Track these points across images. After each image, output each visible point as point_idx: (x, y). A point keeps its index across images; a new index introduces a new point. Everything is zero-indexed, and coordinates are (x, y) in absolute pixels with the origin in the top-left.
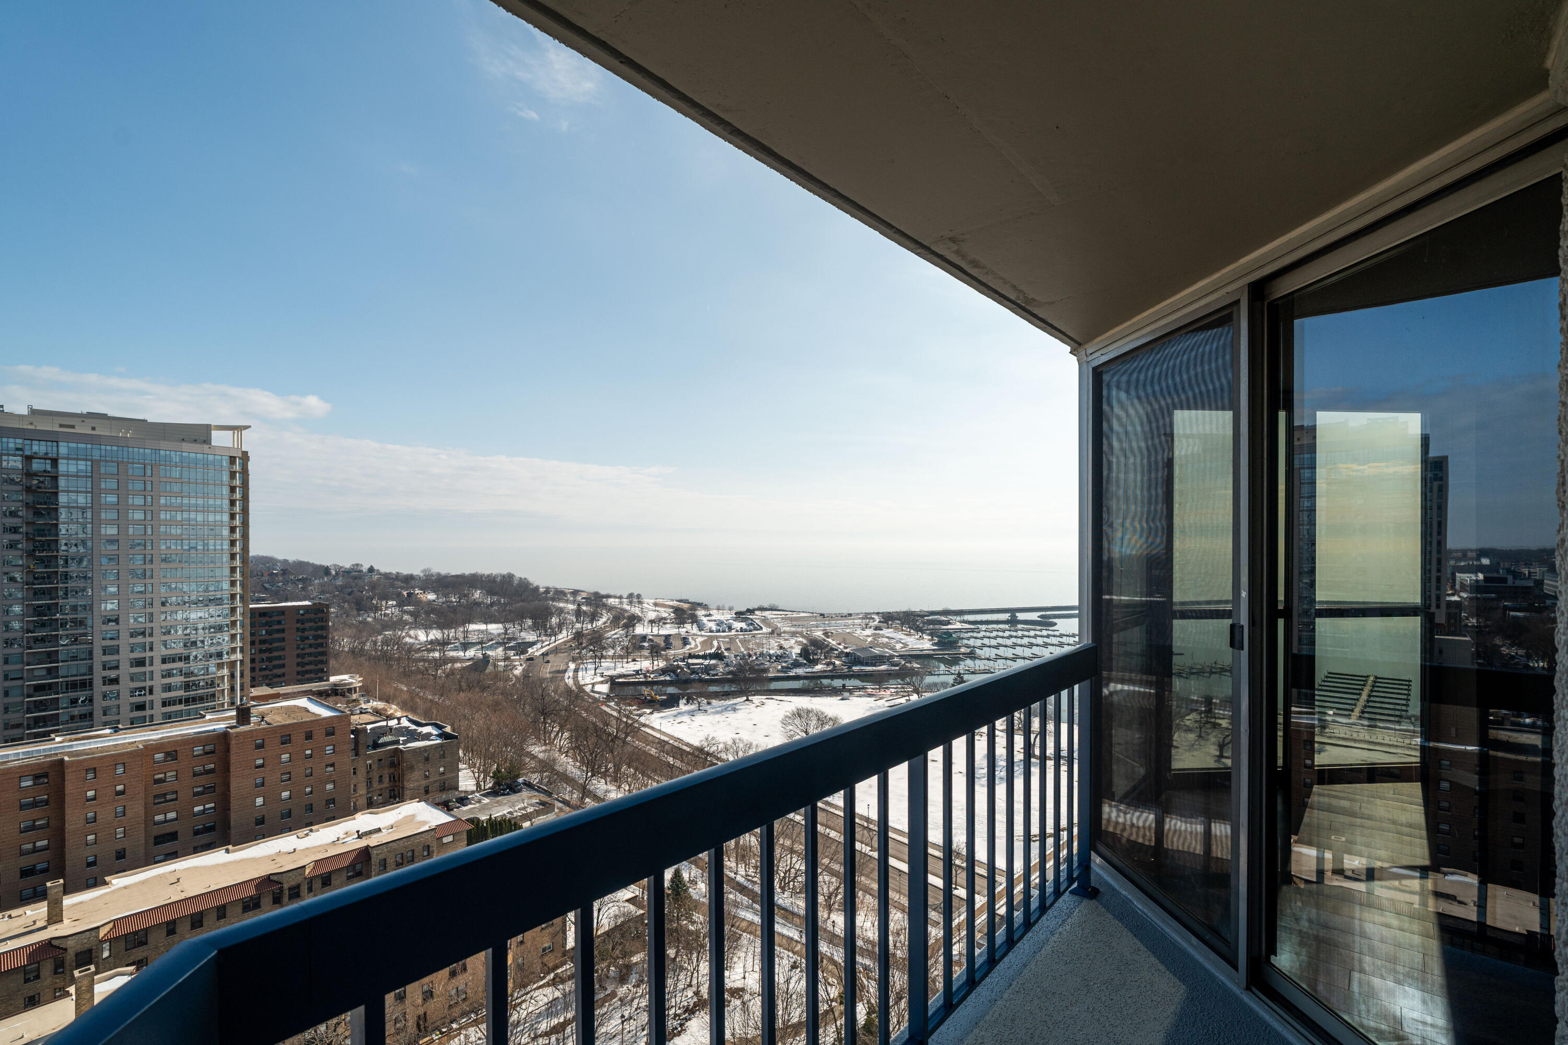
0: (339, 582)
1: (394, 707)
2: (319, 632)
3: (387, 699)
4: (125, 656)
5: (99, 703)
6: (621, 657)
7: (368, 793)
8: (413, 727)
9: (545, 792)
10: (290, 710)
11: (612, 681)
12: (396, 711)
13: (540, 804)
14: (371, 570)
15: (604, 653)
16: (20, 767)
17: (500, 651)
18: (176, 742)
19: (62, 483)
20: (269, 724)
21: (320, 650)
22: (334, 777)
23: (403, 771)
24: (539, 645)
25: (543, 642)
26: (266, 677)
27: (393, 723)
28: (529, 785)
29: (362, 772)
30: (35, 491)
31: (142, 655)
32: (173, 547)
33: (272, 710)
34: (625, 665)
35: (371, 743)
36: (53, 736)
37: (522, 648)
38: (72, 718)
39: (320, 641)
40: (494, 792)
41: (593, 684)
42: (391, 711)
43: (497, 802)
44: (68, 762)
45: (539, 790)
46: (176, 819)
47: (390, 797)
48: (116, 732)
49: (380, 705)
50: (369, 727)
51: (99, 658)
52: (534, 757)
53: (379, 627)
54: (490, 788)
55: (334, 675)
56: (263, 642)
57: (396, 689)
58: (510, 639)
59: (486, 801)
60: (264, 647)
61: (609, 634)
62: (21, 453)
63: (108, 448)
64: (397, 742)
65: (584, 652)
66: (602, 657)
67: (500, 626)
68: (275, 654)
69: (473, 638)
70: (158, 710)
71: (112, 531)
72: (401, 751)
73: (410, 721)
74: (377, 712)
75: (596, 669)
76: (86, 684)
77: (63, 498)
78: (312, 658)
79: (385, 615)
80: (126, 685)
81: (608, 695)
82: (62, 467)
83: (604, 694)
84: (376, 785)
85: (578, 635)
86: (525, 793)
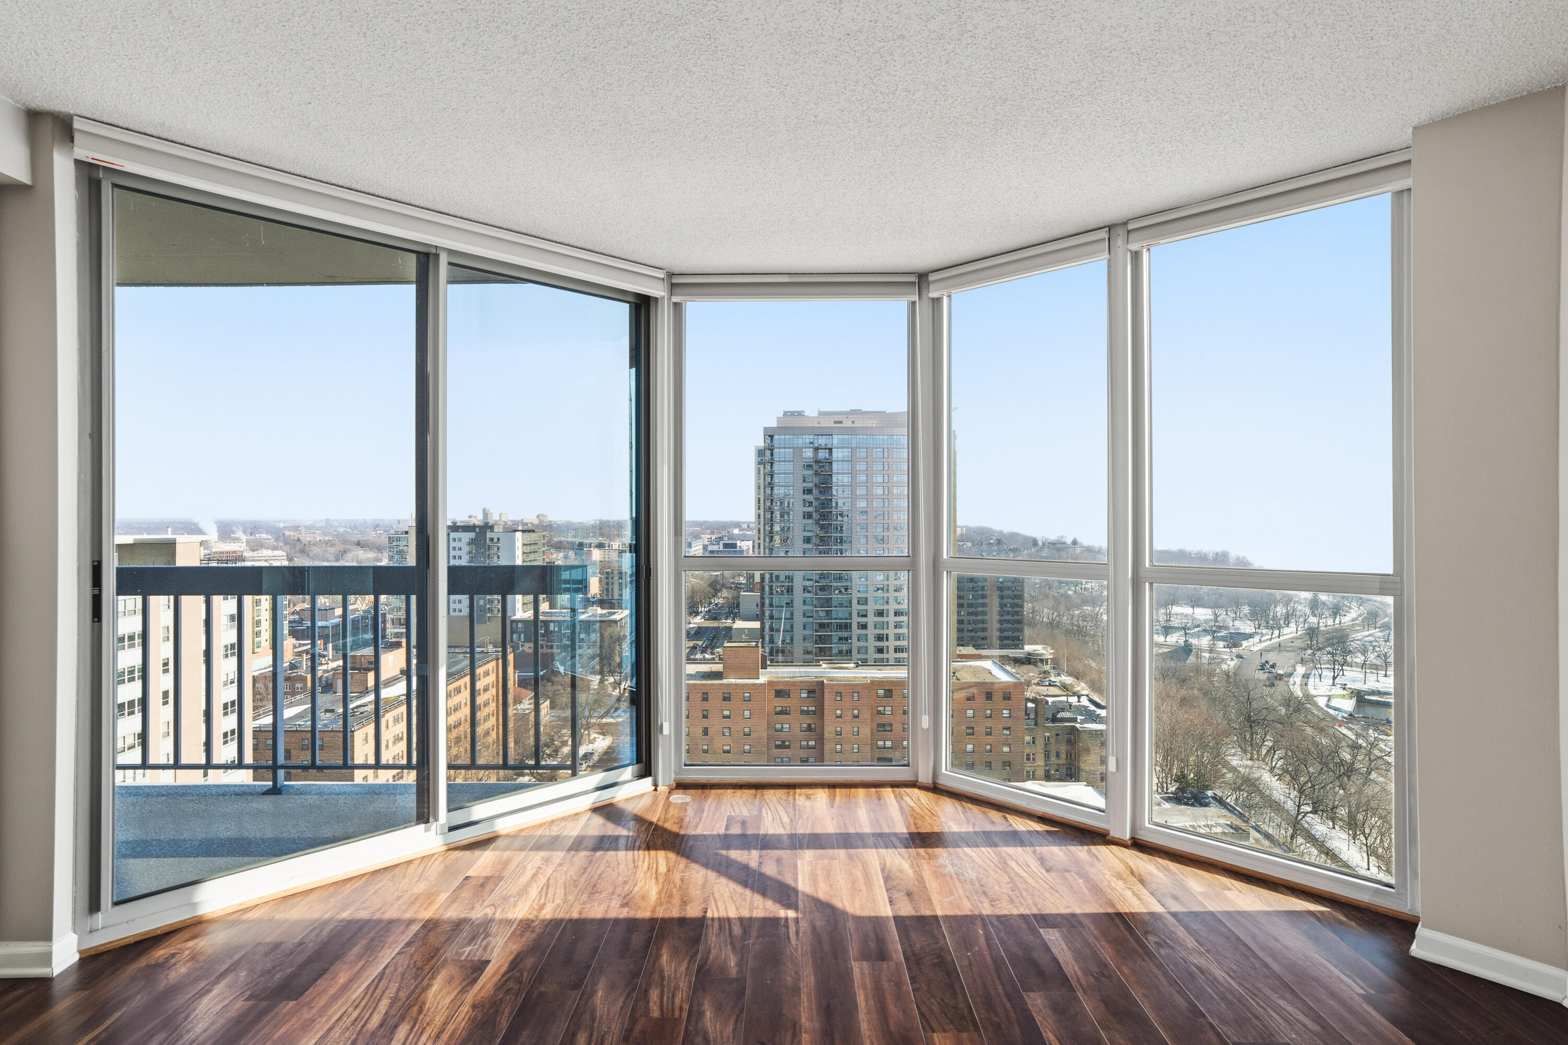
0: (1045, 553)
1: (1083, 684)
2: (1016, 601)
3: (1077, 676)
4: (871, 607)
5: (855, 644)
6: (1376, 667)
7: (1046, 765)
8: (1092, 708)
9: (1241, 816)
10: (975, 671)
11: (1360, 698)
12: (1083, 689)
13: (1231, 827)
14: (1075, 542)
15: (1349, 659)
16: (801, 682)
17: (1205, 641)
18: (892, 682)
19: (835, 466)
20: (958, 679)
21: (1016, 617)
22: (1010, 741)
23: (1079, 751)
24: (1256, 639)
25: (1262, 635)
26: (972, 638)
27: (1073, 700)
28: (1220, 801)
29: (1040, 742)
30: (819, 474)
31: (881, 608)
32: (902, 518)
33: (963, 668)
34: (1381, 679)
35: (1050, 716)
36: (821, 662)
37: (1235, 640)
38: (840, 652)
39: (1016, 609)
40: (1177, 799)
41: (1330, 698)
42: (1078, 689)
43: (1179, 811)
44: (827, 684)
45: (1231, 810)
46: (891, 748)
47: (1067, 775)
48: (857, 666)
49: (1068, 680)
50: (1050, 700)
51: (856, 607)
52: (1234, 770)
53: (1078, 601)
54: (1172, 793)
55: (1030, 644)
56: (970, 605)
57: (1086, 666)
58: (1220, 627)
59: (1167, 805)
60: (971, 610)
61: (1359, 636)
62: (812, 445)
63: (861, 437)
64: (1075, 720)
65: (1318, 654)
66: (1345, 663)
67: (1209, 611)
68: (980, 618)
69: (1175, 622)
70: (892, 655)
71: (862, 504)
72: (1077, 730)
73: (1091, 701)
74: (1064, 687)
75: (1334, 678)
76: (847, 627)
77: (834, 479)
78: (1009, 625)
79: (1085, 589)
80: (871, 632)
81: (1351, 715)
82: (835, 454)
83: (1345, 712)
84: (1053, 759)
85: (1312, 632)
86: (1213, 810)
